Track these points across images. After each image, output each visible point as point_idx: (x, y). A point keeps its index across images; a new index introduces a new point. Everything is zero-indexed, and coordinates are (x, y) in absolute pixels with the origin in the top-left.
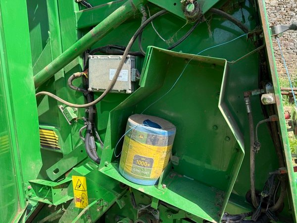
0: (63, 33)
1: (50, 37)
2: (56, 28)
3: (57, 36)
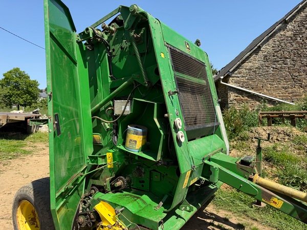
0: (104, 90)
1: (98, 92)
2: (101, 88)
3: (101, 91)
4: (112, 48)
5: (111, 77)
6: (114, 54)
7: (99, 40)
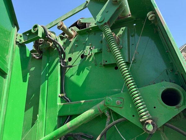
0: (47, 117)
1: (38, 119)
2: (43, 113)
3: (43, 119)
4: (68, 56)
5: (61, 97)
6: (70, 64)
7: (51, 44)
